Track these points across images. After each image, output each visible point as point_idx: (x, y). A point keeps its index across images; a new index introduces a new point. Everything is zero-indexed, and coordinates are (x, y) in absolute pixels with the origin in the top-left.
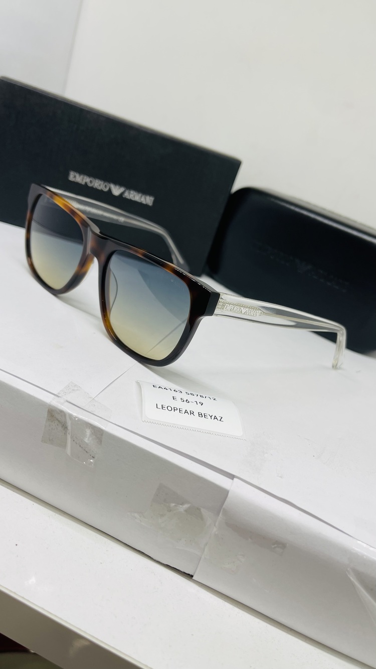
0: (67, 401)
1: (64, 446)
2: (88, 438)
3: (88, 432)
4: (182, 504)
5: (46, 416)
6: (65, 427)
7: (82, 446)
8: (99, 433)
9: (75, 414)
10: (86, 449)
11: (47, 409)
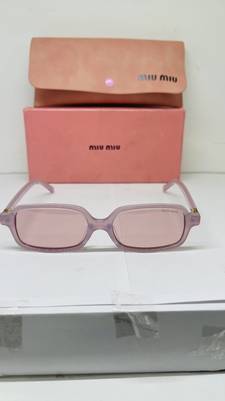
0: (122, 305)
1: (133, 333)
2: (148, 322)
3: (146, 318)
4: (221, 331)
5: (113, 320)
6: (129, 322)
7: (147, 328)
8: (153, 315)
9: (132, 311)
10: (151, 329)
11: (113, 317)
